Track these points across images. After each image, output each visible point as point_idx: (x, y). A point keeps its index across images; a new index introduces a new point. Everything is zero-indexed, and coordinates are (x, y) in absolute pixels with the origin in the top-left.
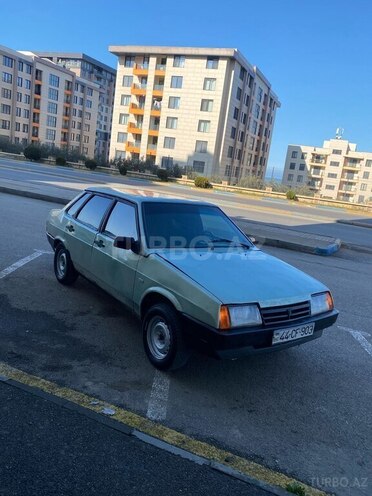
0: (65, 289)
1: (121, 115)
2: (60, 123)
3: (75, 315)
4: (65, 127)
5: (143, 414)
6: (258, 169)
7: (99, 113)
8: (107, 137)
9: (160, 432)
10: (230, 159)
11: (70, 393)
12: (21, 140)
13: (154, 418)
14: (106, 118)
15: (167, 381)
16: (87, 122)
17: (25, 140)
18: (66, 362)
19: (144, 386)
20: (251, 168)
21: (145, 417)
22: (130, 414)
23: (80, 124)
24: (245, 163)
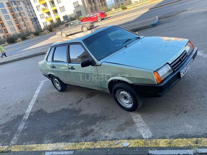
0: (64, 93)
1: (37, 7)
2: (14, 23)
3: (78, 103)
4: (17, 23)
5: (141, 138)
6: (103, 3)
7: (28, 11)
8: (36, 19)
9: (156, 143)
10: (90, 4)
11: (102, 143)
12: (2, 38)
13: (147, 137)
14: (31, 11)
15: (139, 116)
16: (24, 17)
17: (4, 37)
18: (89, 128)
19: (130, 123)
20: (100, 4)
21: (143, 139)
22: (136, 141)
23: (22, 19)
24: (97, 3)
